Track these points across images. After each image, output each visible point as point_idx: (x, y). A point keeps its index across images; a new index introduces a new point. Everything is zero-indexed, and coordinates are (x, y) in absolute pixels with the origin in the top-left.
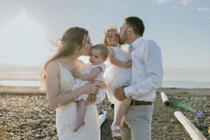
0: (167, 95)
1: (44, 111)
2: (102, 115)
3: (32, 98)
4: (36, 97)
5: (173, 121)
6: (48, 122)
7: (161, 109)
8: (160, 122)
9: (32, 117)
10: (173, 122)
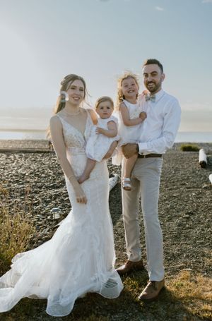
0: (207, 154)
1: (31, 173)
2: (112, 179)
3: (12, 157)
4: (17, 156)
5: (205, 185)
6: (40, 188)
7: (194, 172)
8: (188, 188)
9: (17, 182)
10: (206, 188)
